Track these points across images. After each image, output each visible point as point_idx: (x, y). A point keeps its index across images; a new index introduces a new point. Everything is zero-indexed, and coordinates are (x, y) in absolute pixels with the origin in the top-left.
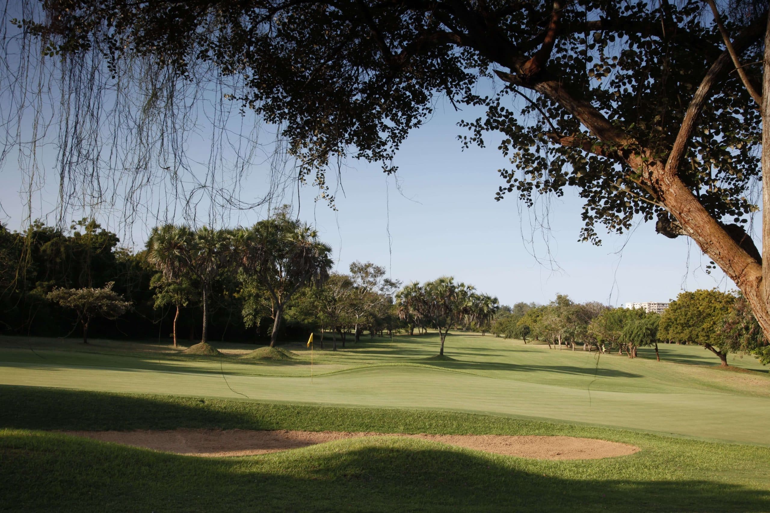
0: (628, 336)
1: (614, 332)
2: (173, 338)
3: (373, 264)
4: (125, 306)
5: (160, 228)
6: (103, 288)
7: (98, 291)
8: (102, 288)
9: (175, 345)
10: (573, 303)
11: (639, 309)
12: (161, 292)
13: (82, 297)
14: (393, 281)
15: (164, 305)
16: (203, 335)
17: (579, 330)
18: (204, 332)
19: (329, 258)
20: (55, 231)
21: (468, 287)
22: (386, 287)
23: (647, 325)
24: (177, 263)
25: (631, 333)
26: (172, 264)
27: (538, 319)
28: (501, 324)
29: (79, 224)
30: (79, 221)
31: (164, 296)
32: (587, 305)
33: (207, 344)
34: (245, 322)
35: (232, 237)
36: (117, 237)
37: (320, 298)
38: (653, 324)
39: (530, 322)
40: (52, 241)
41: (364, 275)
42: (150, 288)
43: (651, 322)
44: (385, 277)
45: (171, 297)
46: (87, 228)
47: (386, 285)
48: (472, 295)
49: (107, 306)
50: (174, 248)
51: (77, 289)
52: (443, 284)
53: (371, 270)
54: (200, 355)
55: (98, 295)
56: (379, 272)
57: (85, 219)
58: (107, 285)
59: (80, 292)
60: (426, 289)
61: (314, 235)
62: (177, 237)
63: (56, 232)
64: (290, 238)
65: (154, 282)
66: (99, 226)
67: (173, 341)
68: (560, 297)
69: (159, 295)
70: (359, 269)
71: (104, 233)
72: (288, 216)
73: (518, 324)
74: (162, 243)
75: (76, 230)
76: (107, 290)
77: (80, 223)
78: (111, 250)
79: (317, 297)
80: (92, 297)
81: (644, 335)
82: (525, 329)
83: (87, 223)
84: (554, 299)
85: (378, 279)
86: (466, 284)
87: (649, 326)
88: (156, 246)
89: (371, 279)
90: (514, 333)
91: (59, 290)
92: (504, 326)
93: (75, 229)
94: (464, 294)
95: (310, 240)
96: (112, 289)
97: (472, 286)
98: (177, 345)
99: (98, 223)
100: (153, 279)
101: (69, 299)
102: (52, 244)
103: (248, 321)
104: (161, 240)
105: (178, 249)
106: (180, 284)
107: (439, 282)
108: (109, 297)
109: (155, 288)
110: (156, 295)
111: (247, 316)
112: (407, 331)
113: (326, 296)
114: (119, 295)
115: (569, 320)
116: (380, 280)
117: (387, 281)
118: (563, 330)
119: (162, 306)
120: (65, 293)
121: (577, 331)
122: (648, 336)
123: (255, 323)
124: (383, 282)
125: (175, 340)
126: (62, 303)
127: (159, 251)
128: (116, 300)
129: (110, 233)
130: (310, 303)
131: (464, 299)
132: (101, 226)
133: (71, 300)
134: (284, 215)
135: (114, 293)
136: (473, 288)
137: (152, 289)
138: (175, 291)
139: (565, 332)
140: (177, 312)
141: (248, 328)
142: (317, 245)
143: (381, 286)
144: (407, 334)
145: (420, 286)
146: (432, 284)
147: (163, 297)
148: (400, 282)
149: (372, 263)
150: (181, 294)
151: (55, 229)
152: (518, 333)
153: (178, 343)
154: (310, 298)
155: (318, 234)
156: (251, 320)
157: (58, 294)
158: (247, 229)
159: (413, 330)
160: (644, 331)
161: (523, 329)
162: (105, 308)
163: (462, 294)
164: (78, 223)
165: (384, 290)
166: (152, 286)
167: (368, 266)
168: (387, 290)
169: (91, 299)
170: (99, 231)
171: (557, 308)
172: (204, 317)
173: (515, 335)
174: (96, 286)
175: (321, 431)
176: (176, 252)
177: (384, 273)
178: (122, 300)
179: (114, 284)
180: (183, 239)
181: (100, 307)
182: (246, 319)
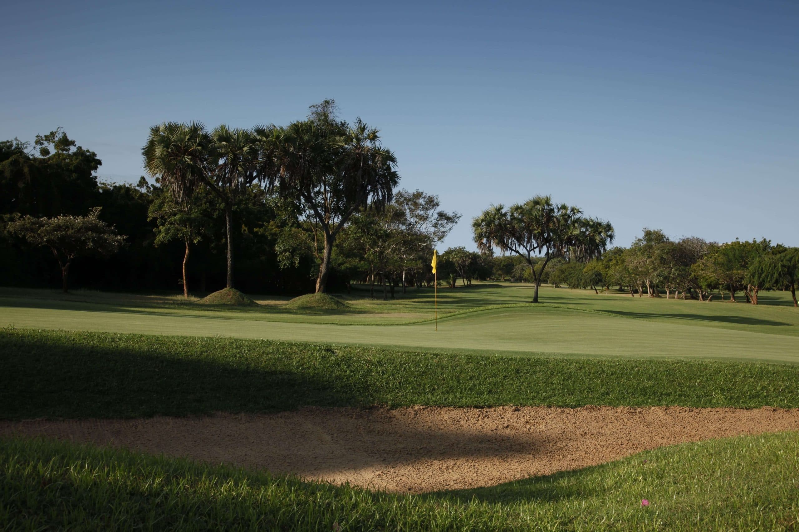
0: (757, 275)
1: (735, 272)
2: (182, 286)
3: (422, 193)
4: (117, 241)
5: (162, 128)
6: (87, 216)
7: (80, 220)
8: (85, 215)
9: (186, 295)
10: (668, 239)
11: (762, 242)
12: (163, 224)
13: (58, 228)
14: (450, 214)
15: (169, 240)
16: (229, 277)
17: (676, 273)
18: (229, 273)
19: (393, 170)
20: (13, 148)
21: (573, 210)
22: (440, 222)
23: (782, 261)
24: (189, 176)
25: (760, 271)
26: (183, 176)
27: (611, 263)
28: (563, 272)
29: (46, 140)
30: (46, 136)
31: (169, 229)
32: (683, 241)
33: (234, 290)
34: (280, 261)
35: (264, 139)
36: (98, 157)
37: (368, 233)
38: (790, 260)
39: (601, 267)
40: (10, 159)
41: (413, 208)
42: (148, 220)
43: (787, 257)
44: (439, 209)
45: (178, 230)
46: (56, 146)
47: (440, 220)
48: (577, 221)
49: (94, 241)
50: (184, 155)
51: (50, 218)
52: (538, 207)
53: (421, 201)
54: (227, 305)
55: (80, 225)
56: (432, 203)
57: (52, 134)
58: (92, 211)
59: (54, 221)
60: (512, 215)
61: (373, 137)
62: (187, 137)
63: (16, 148)
64: (341, 142)
65: (154, 211)
66: (72, 143)
67: (184, 290)
68: (648, 234)
69: (162, 228)
70: (405, 199)
71: (80, 152)
72: (331, 117)
73: (585, 270)
74: (167, 146)
75: (43, 146)
76: (92, 218)
77: (47, 138)
78: (91, 174)
79: (364, 231)
80: (72, 229)
81: (780, 275)
82: (596, 276)
83: (56, 139)
84: (641, 235)
85: (430, 212)
86: (570, 206)
87: (785, 262)
88: (158, 151)
89: (422, 213)
90: (583, 281)
91: (24, 220)
92: (566, 273)
93: (42, 144)
94: (566, 218)
95: (368, 144)
96: (100, 217)
97: (577, 208)
98: (188, 295)
99: (70, 138)
100: (151, 208)
101: (39, 232)
102: (11, 163)
103: (283, 260)
104: (165, 142)
105: (189, 155)
106: (189, 213)
107: (532, 204)
108: (94, 228)
109: (155, 219)
110: (158, 227)
111: (281, 253)
112: (448, 283)
113: (376, 230)
114: (109, 226)
115: (663, 261)
116: (433, 214)
117: (442, 215)
118: (655, 274)
119: (166, 242)
120: (33, 223)
121: (674, 274)
122: (784, 275)
123: (292, 263)
124: (436, 216)
125: (185, 288)
126: (29, 237)
127: (162, 159)
128: (104, 233)
129: (88, 151)
130: (356, 239)
131: (567, 226)
132: (76, 143)
133: (42, 232)
134: (326, 115)
135: (101, 223)
136: (579, 212)
137: (151, 221)
138: (183, 222)
139: (658, 275)
140: (187, 251)
141: (283, 269)
142: (376, 153)
143: (434, 221)
144: (448, 286)
145: (503, 211)
146: (521, 208)
147: (167, 231)
148: (458, 216)
149: (421, 191)
150: (191, 227)
151: (14, 144)
152: (588, 281)
153: (192, 292)
154: (355, 233)
155: (378, 134)
156: (288, 258)
157: (23, 225)
158: (281, 128)
159: (454, 282)
160: (780, 270)
161: (594, 276)
162: (91, 245)
163: (564, 218)
164: (44, 138)
165: (439, 226)
166: (150, 216)
167: (418, 195)
168: (442, 226)
169: (70, 231)
170: (73, 149)
171: (646, 246)
172: (229, 253)
173: (584, 284)
174: (76, 214)
175: (579, 405)
176: (187, 159)
177: (437, 204)
178: (113, 233)
179: (101, 210)
180: (195, 142)
181: (84, 243)
182: (281, 256)
